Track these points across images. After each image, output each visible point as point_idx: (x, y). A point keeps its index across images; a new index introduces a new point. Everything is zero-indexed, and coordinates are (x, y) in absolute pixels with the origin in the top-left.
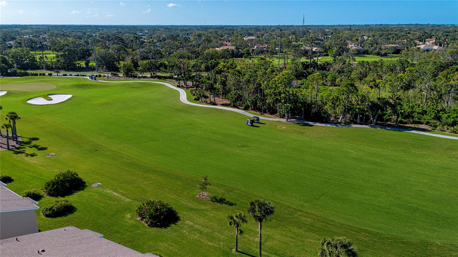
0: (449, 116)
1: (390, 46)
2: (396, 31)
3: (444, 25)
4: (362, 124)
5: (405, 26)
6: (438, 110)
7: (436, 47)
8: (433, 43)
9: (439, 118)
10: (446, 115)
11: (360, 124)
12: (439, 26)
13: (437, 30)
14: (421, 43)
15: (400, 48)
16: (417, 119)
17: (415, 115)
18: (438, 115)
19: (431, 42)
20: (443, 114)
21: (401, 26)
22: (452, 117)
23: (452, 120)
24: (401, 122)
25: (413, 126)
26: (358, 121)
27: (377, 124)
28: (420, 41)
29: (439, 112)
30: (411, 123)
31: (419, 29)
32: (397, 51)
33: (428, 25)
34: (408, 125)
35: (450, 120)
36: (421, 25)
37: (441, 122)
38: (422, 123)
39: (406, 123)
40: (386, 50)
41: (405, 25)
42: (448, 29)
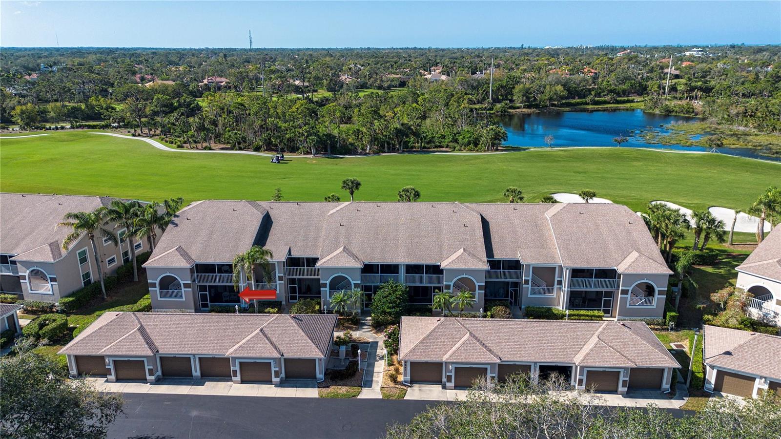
0: (464, 137)
1: (392, 76)
2: (393, 57)
3: (448, 49)
4: (390, 153)
5: (401, 51)
6: (454, 133)
7: (444, 77)
8: (440, 73)
9: (456, 141)
10: (461, 137)
11: (388, 152)
12: (443, 50)
13: (443, 56)
14: (426, 73)
15: (404, 79)
16: (438, 143)
17: (436, 140)
18: (455, 138)
19: (437, 71)
20: (459, 136)
21: (396, 51)
22: (466, 137)
23: (467, 139)
24: (424, 147)
25: (435, 150)
26: (386, 150)
27: (403, 151)
28: (424, 70)
29: (455, 135)
30: (434, 148)
31: (420, 55)
32: (403, 84)
33: (429, 49)
34: (431, 150)
35: (466, 140)
36: (420, 49)
37: (458, 143)
38: (443, 147)
39: (429, 148)
40: (389, 82)
41: (400, 49)
42: (454, 55)
